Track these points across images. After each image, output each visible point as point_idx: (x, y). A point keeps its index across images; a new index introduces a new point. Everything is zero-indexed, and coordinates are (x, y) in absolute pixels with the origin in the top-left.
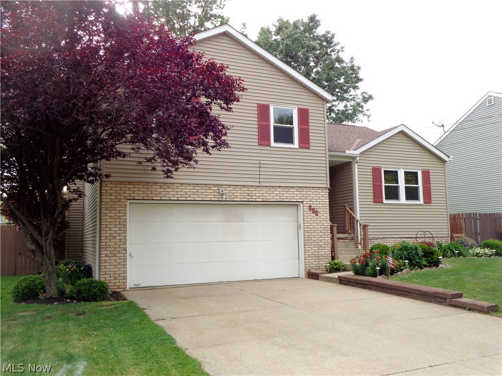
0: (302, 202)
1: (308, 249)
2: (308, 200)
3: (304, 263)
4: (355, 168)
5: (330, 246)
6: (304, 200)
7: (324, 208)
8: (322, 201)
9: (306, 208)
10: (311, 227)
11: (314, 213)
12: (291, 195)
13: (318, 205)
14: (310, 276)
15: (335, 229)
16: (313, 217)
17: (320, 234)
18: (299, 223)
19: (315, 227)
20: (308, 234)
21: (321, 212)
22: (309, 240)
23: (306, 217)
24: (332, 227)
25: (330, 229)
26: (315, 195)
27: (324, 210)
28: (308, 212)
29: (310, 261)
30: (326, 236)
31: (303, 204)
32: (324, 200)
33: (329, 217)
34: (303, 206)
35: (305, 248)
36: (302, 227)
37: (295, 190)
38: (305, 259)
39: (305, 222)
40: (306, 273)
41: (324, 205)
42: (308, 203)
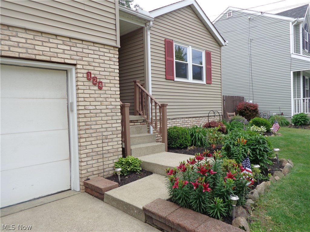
0: (75, 65)
1: (86, 144)
2: (86, 63)
3: (78, 168)
4: (147, 35)
5: (120, 135)
6: (79, 62)
7: (111, 78)
8: (108, 66)
9: (81, 75)
10: (91, 107)
11: (95, 84)
12: (52, 50)
13: (101, 73)
14: (89, 190)
15: (127, 110)
16: (93, 92)
17: (106, 118)
18: (70, 101)
19: (97, 107)
20: (85, 120)
21: (107, 85)
22: (88, 129)
23: (82, 91)
24: (122, 108)
25: (120, 111)
26: (97, 57)
27: (112, 81)
28: (86, 83)
29: (89, 163)
30: (115, 121)
31: (76, 69)
32: (111, 66)
33: (119, 93)
34: (77, 73)
35: (79, 142)
36: (75, 108)
37: (61, 42)
38: (81, 162)
39: (80, 99)
40: (82, 184)
41: (112, 74)
42: (84, 67)
